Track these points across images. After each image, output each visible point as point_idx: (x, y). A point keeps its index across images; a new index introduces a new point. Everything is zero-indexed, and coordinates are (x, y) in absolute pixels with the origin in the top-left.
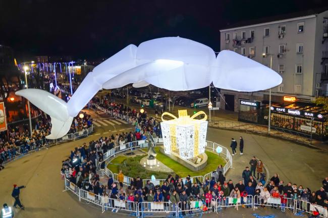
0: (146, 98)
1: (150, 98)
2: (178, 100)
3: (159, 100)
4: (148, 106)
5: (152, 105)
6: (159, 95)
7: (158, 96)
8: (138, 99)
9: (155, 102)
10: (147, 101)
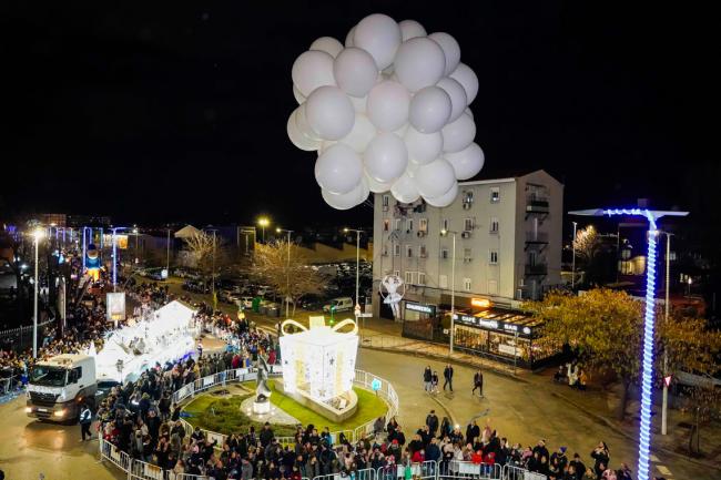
0: (246, 294)
1: (254, 295)
2: (302, 299)
3: (268, 298)
4: (249, 309)
5: (256, 306)
6: (268, 289)
7: (266, 291)
8: (232, 295)
9: (262, 302)
10: (249, 300)
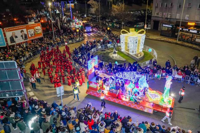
0: (110, 22)
2: (127, 23)
4: (111, 26)
6: (117, 20)
7: (116, 21)
8: (105, 22)
9: (114, 24)
10: (111, 24)
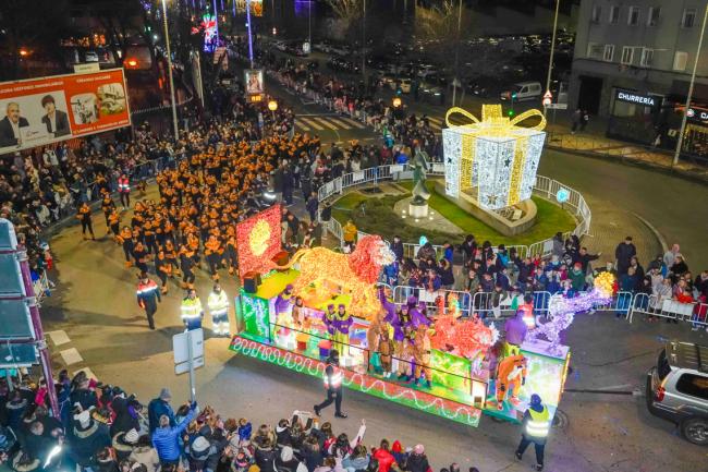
0: (403, 75)
1: (412, 76)
2: (473, 83)
3: (430, 81)
4: (407, 94)
5: (415, 92)
6: (430, 69)
7: (428, 72)
8: (386, 75)
9: (422, 86)
10: (406, 83)
